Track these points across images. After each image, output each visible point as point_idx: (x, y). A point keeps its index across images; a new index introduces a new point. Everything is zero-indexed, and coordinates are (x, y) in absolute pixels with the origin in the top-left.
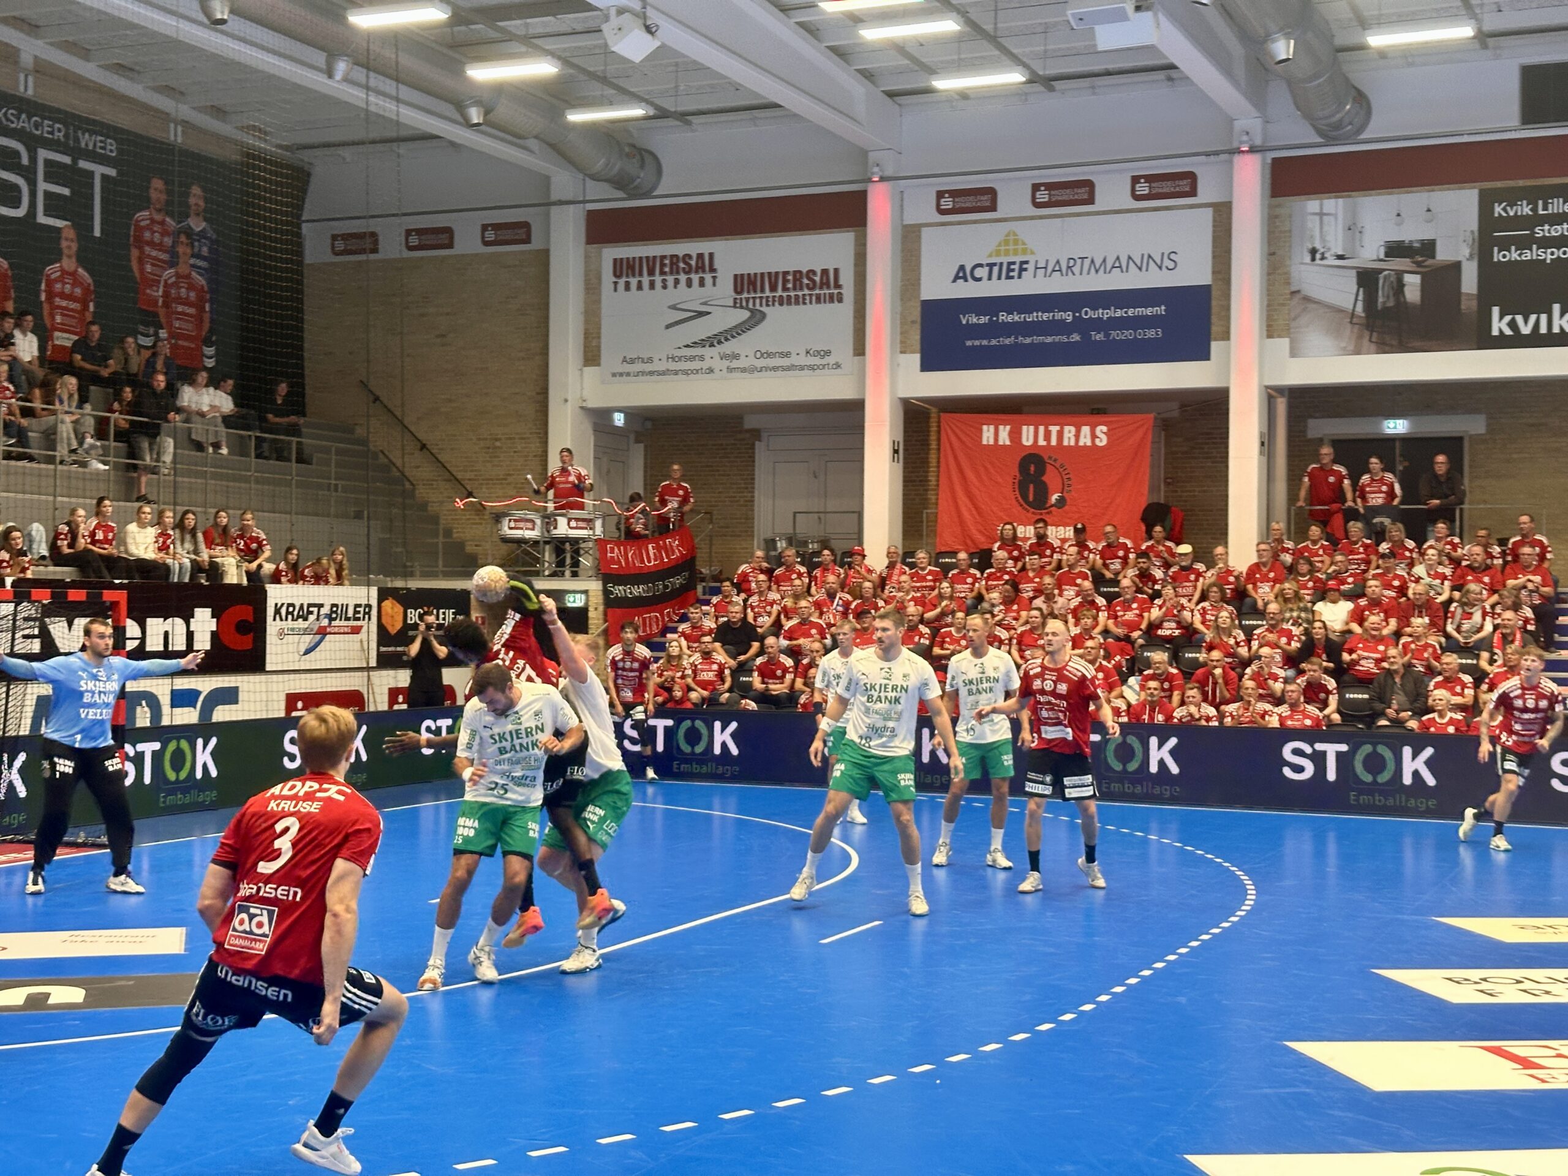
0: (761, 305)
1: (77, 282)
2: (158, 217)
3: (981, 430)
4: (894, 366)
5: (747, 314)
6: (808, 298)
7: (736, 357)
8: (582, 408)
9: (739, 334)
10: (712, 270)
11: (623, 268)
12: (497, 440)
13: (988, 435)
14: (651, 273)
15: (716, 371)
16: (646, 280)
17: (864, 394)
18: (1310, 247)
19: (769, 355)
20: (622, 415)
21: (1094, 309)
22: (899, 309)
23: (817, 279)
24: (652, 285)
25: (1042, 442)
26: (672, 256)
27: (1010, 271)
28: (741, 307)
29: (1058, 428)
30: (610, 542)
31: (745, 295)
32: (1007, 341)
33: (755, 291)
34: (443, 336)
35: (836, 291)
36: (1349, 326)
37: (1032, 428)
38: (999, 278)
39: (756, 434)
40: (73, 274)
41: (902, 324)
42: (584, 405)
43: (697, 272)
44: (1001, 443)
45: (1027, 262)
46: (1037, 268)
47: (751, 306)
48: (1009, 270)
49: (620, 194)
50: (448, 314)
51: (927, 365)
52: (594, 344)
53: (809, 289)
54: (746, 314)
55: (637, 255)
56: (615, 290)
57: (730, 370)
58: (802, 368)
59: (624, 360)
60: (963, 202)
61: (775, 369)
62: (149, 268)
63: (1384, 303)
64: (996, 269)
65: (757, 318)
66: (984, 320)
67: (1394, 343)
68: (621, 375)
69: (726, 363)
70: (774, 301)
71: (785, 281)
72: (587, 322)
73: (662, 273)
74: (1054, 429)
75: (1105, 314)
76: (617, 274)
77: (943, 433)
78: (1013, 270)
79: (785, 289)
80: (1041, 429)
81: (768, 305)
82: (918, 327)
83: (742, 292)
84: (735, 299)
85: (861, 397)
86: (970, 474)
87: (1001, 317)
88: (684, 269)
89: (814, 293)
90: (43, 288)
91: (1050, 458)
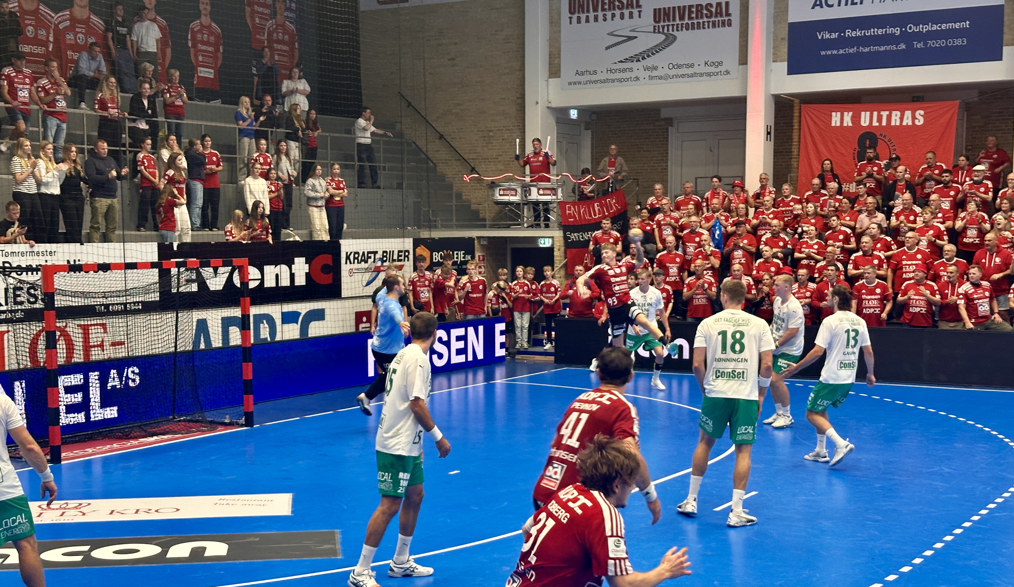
0: (673, 31)
1: (211, 33)
3: (831, 116)
4: (768, 71)
5: (663, 37)
6: (706, 24)
7: (655, 68)
8: (548, 107)
9: (657, 52)
10: (639, 6)
11: (576, 7)
12: (490, 131)
13: (835, 120)
14: (595, 10)
15: (641, 79)
16: (592, 15)
17: (746, 93)
19: (679, 66)
20: (576, 111)
21: (916, 25)
22: (772, 30)
23: (713, 10)
24: (596, 19)
25: (875, 124)
28: (659, 32)
29: (887, 113)
30: (568, 203)
31: (662, 24)
32: (851, 51)
33: (669, 21)
34: (453, 59)
35: (726, 19)
37: (868, 113)
38: (846, 4)
39: (669, 121)
40: (209, 27)
41: (774, 41)
42: (550, 105)
43: (627, 8)
44: (845, 125)
47: (666, 31)
51: (792, 71)
52: (556, 62)
53: (707, 17)
54: (662, 37)
56: (571, 23)
57: (651, 78)
58: (701, 75)
59: (577, 73)
61: (683, 76)
62: (257, 20)
65: (670, 40)
66: (834, 36)
68: (575, 83)
69: (649, 73)
70: (682, 27)
71: (690, 12)
72: (550, 46)
73: (603, 9)
74: (885, 114)
75: (925, 28)
76: (572, 12)
77: (803, 118)
79: (690, 18)
80: (875, 114)
81: (677, 30)
82: (786, 43)
83: (659, 22)
84: (655, 27)
85: (744, 95)
86: (822, 148)
87: (847, 33)
88: (618, 6)
89: (711, 20)
90: (189, 38)
91: (881, 135)
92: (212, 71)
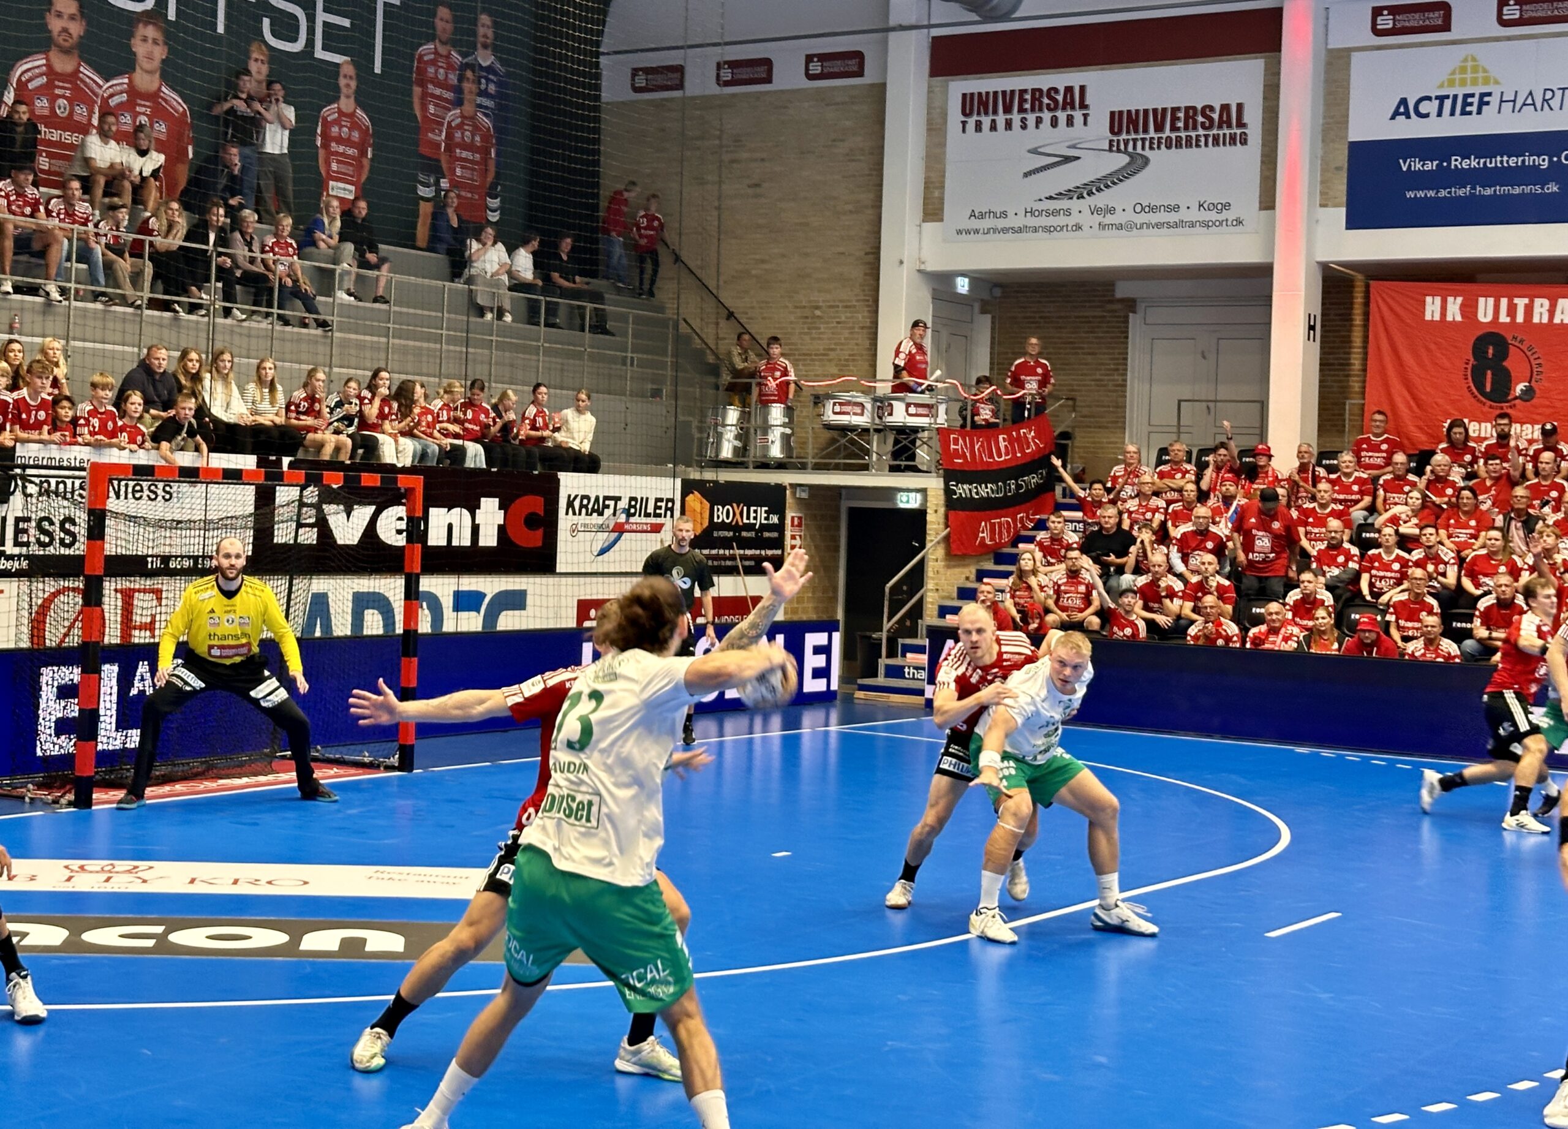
0: (1143, 148)
1: (355, 126)
2: (442, 50)
3: (1424, 302)
4: (1312, 223)
5: (1126, 159)
6: (1203, 139)
7: (1111, 211)
8: (919, 271)
9: (1114, 183)
10: (1083, 106)
11: (974, 105)
12: (817, 308)
13: (1432, 308)
14: (1008, 110)
15: (1085, 228)
16: (1001, 119)
17: (1272, 257)
19: (1153, 209)
20: (967, 280)
22: (1320, 153)
23: (1216, 116)
24: (1009, 125)
25: (1504, 318)
26: (1034, 91)
27: (1464, 106)
28: (1119, 150)
29: (1526, 301)
30: (954, 432)
31: (1124, 136)
32: (1461, 192)
33: (1136, 131)
34: (757, 185)
35: (1238, 132)
37: (1491, 301)
38: (1452, 114)
39: (1130, 304)
40: (352, 115)
41: (1324, 171)
42: (922, 267)
43: (1064, 109)
44: (1449, 318)
45: (1489, 94)
46: (1502, 101)
47: (1130, 148)
48: (1466, 104)
49: (975, 17)
50: (763, 160)
51: (1353, 223)
52: (937, 194)
53: (1205, 128)
54: (1124, 159)
55: (991, 90)
56: (964, 131)
57: (1102, 226)
58: (1192, 225)
59: (973, 215)
60: (1406, 21)
61: (1159, 225)
62: (432, 109)
64: (1448, 104)
65: (1136, 164)
66: (1431, 166)
68: (968, 232)
69: (1097, 218)
70: (1159, 143)
71: (1175, 119)
72: (928, 168)
73: (1021, 110)
74: (1520, 302)
76: (966, 113)
77: (1373, 306)
78: (1471, 104)
79: (1174, 128)
80: (1503, 301)
81: (1151, 148)
82: (1344, 175)
83: (1119, 133)
84: (1111, 141)
85: (1268, 260)
86: (1407, 357)
87: (1453, 163)
88: (1048, 105)
89: (1211, 133)
90: (319, 131)
91: (1515, 338)
92: (352, 188)
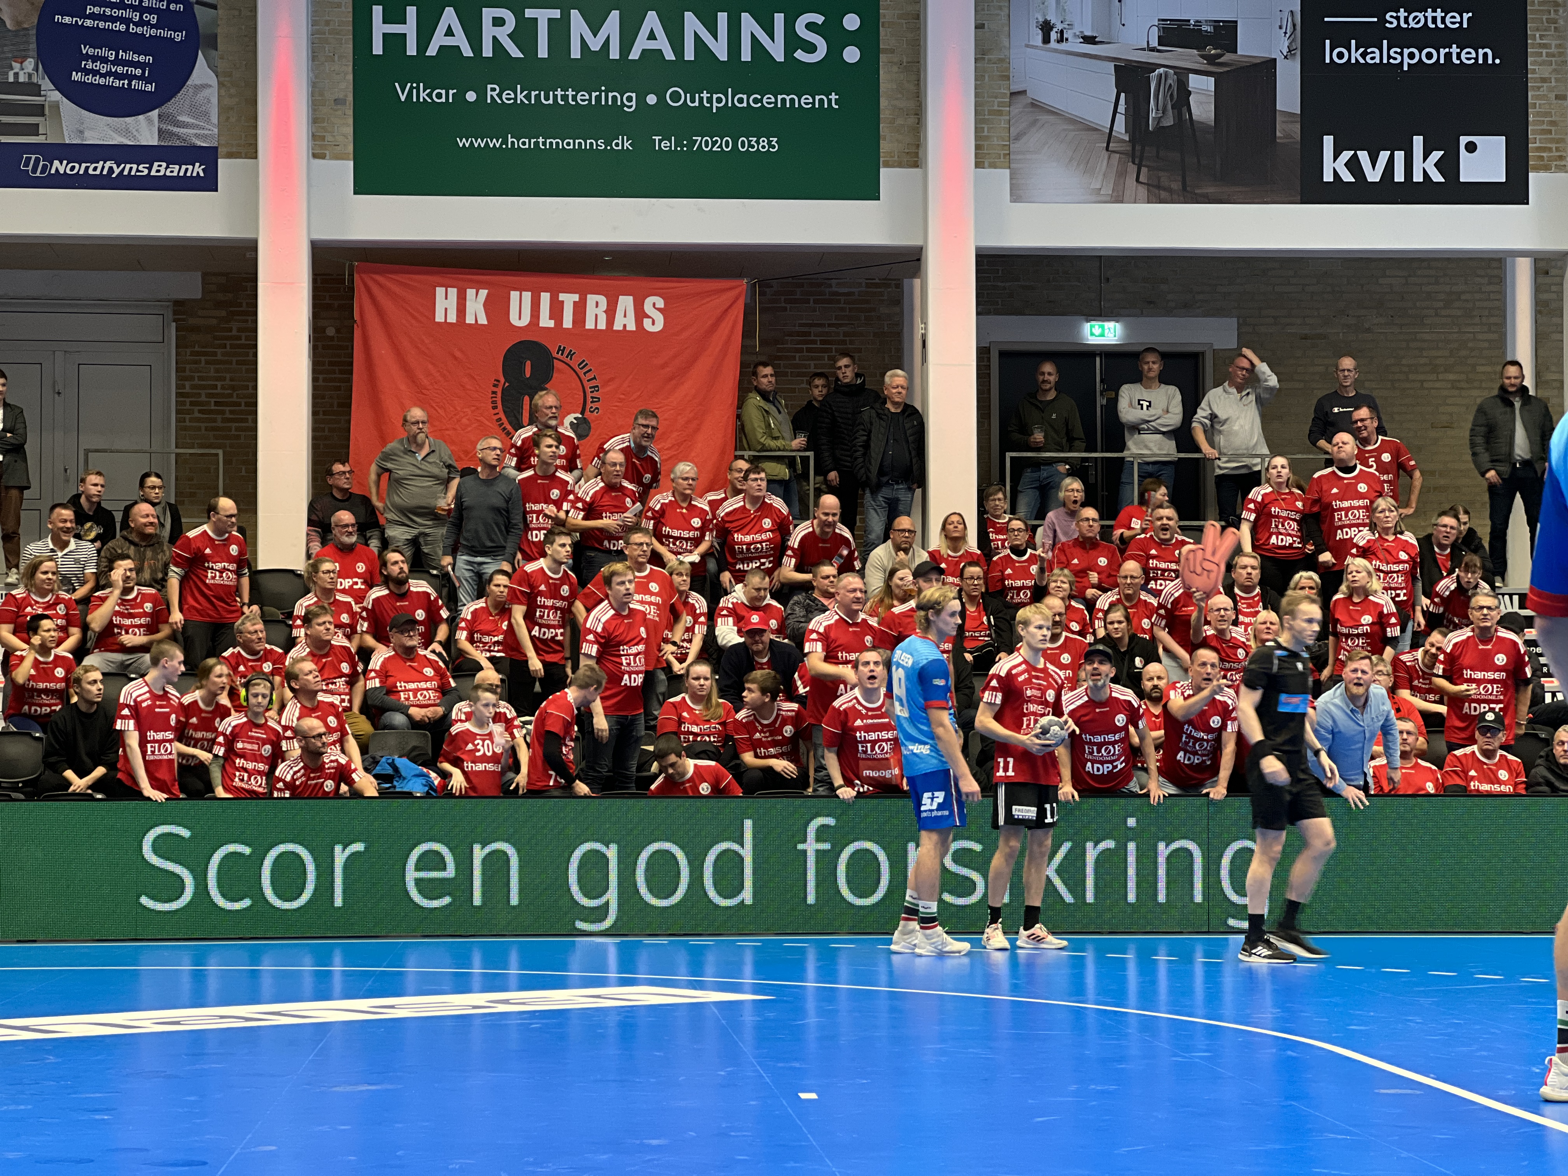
13: (445, 307)
17: (256, 232)
18: (1041, 20)
22: (311, 75)
36: (1105, 154)
44: (469, 320)
63: (1159, 120)
67: (1176, 186)
82: (349, 112)
85: (249, 235)
